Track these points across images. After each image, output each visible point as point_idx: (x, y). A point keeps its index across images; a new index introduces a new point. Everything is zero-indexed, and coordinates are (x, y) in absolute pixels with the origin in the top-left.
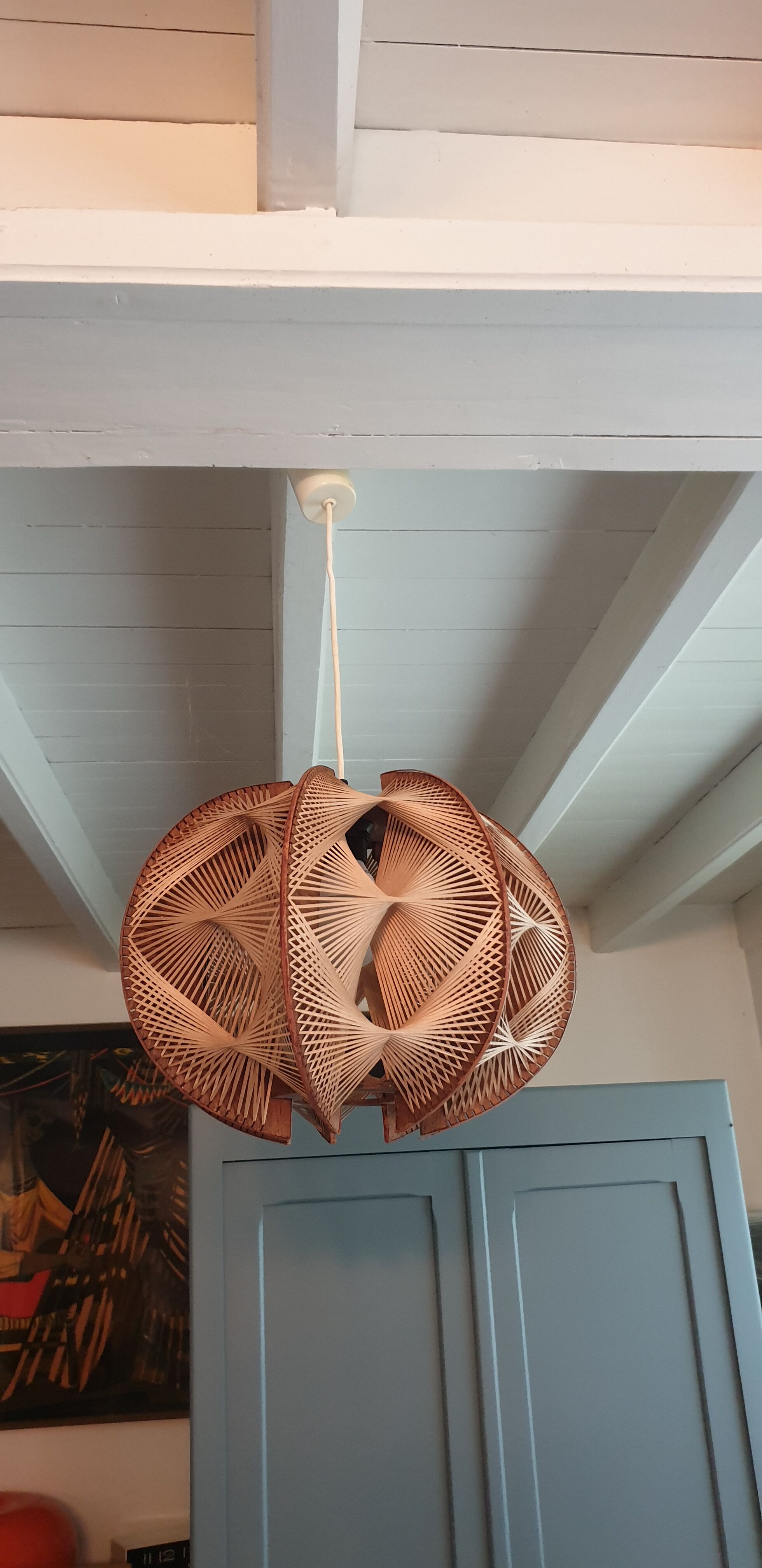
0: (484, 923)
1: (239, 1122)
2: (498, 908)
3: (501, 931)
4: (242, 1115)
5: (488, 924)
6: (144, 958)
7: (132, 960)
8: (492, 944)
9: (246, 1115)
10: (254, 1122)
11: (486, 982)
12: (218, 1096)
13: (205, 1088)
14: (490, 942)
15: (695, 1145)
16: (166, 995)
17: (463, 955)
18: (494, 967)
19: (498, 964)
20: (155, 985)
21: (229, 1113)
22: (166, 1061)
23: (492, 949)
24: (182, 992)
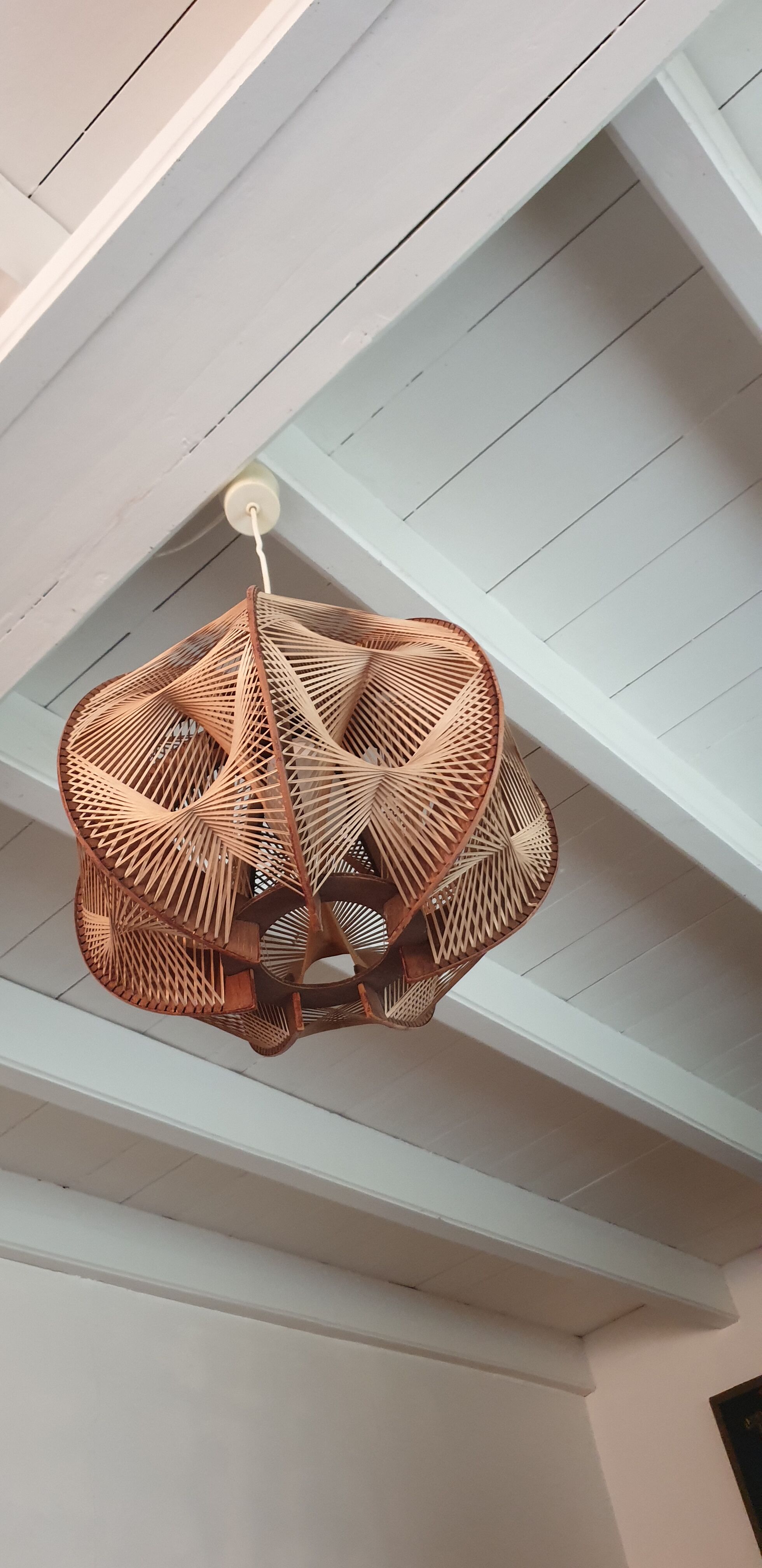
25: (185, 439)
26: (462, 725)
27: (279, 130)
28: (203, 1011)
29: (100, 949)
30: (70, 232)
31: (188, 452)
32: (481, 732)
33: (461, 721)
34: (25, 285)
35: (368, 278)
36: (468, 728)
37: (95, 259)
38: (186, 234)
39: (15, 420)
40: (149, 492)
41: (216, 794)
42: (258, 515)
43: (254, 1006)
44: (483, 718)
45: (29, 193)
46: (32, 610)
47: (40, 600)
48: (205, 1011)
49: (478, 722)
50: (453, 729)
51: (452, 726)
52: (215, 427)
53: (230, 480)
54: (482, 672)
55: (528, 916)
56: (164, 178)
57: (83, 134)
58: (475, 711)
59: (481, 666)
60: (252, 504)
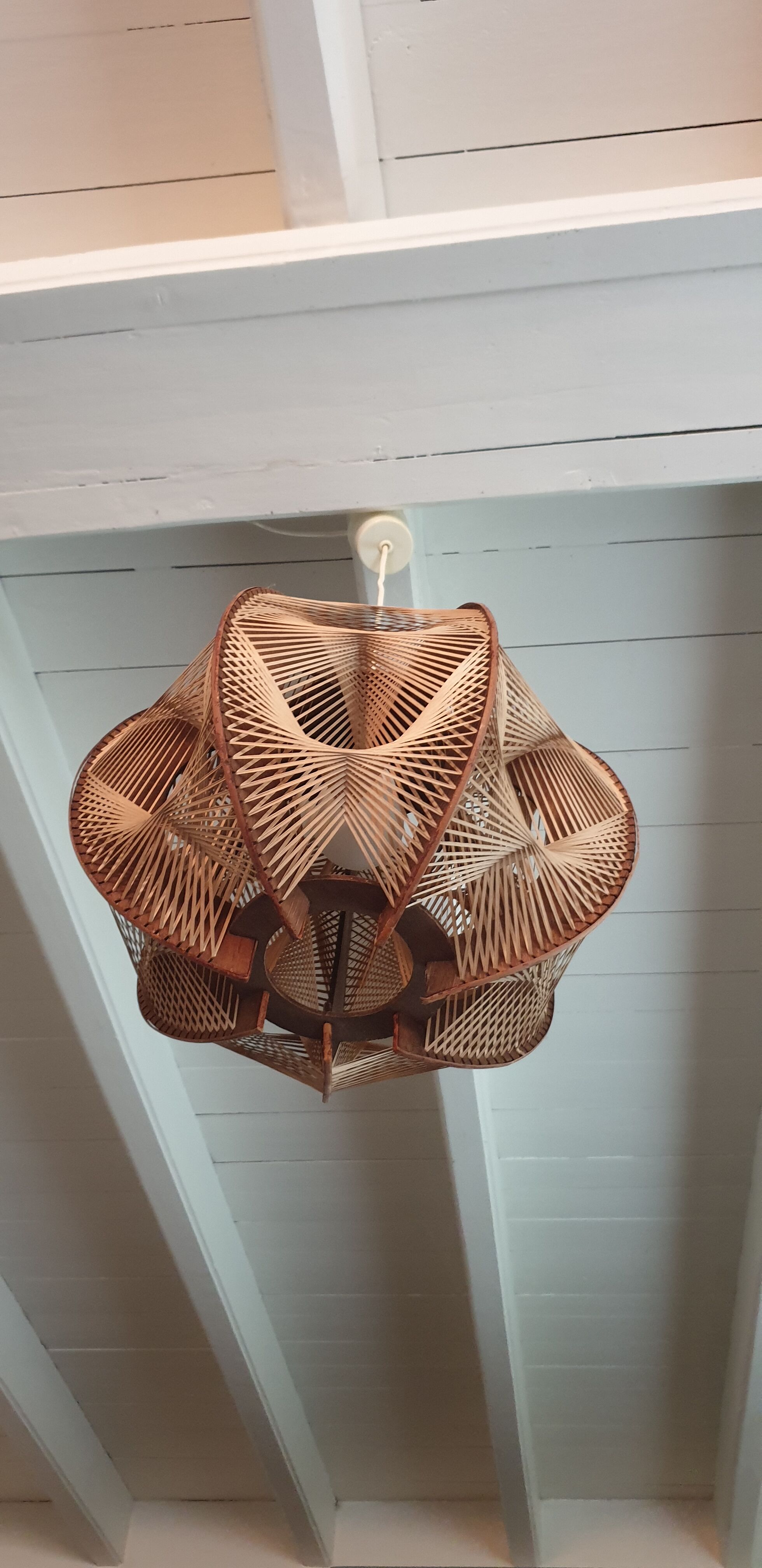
25: (380, 447)
26: (598, 848)
27: (663, 275)
28: (187, 951)
29: (97, 826)
30: (388, 216)
31: (372, 460)
32: (611, 866)
33: (598, 845)
34: (351, 220)
35: (628, 439)
36: (602, 855)
37: (444, 247)
38: (527, 290)
39: (259, 317)
40: (312, 465)
41: (377, 755)
42: (389, 555)
43: (247, 978)
44: (617, 855)
45: (383, 157)
46: (120, 483)
47: (135, 480)
48: (190, 952)
49: (612, 856)
50: (588, 846)
51: (589, 844)
52: (412, 457)
53: (384, 509)
54: (626, 815)
55: (513, 1060)
56: (552, 235)
57: (463, 151)
58: (614, 844)
59: (626, 809)
60: (388, 542)
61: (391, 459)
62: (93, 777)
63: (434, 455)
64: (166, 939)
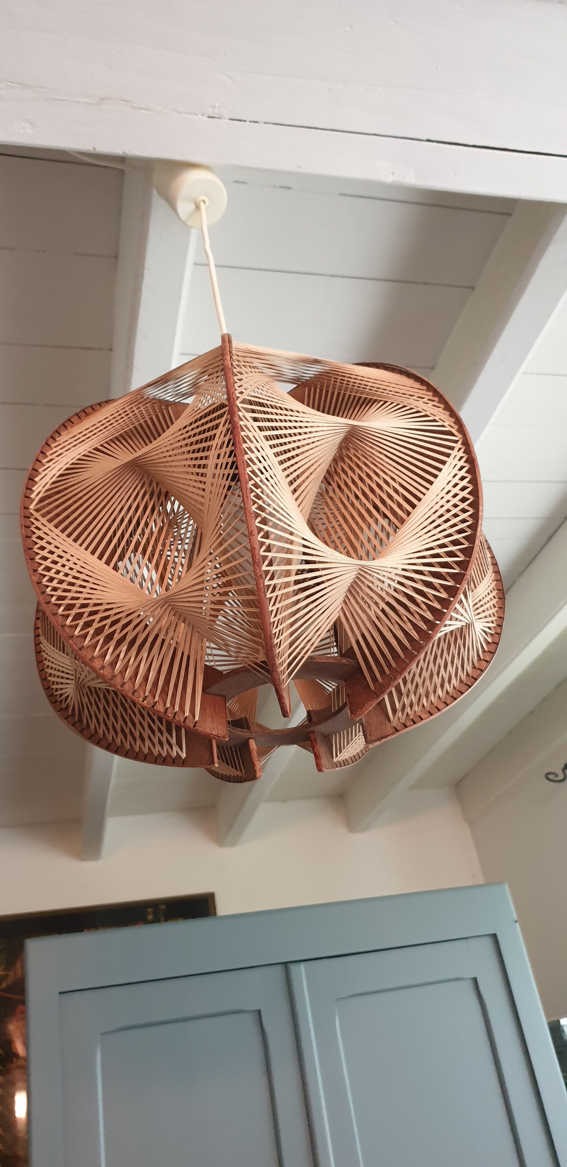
0: (448, 455)
1: (169, 715)
2: (460, 442)
3: (467, 464)
4: (172, 708)
5: (452, 457)
6: (51, 526)
7: (36, 531)
8: (458, 477)
9: (177, 709)
10: (186, 717)
11: (456, 516)
12: (144, 684)
13: (128, 673)
14: (456, 475)
15: (488, 943)
16: (80, 563)
17: (428, 489)
18: (464, 500)
19: (468, 496)
20: (66, 553)
21: (157, 704)
22: (81, 642)
23: (459, 482)
24: (100, 558)
61: (225, 119)
62: (37, 515)
63: (266, 123)
64: (153, 707)
